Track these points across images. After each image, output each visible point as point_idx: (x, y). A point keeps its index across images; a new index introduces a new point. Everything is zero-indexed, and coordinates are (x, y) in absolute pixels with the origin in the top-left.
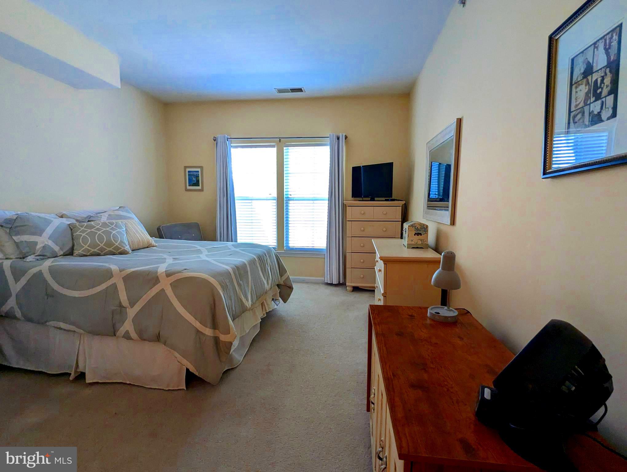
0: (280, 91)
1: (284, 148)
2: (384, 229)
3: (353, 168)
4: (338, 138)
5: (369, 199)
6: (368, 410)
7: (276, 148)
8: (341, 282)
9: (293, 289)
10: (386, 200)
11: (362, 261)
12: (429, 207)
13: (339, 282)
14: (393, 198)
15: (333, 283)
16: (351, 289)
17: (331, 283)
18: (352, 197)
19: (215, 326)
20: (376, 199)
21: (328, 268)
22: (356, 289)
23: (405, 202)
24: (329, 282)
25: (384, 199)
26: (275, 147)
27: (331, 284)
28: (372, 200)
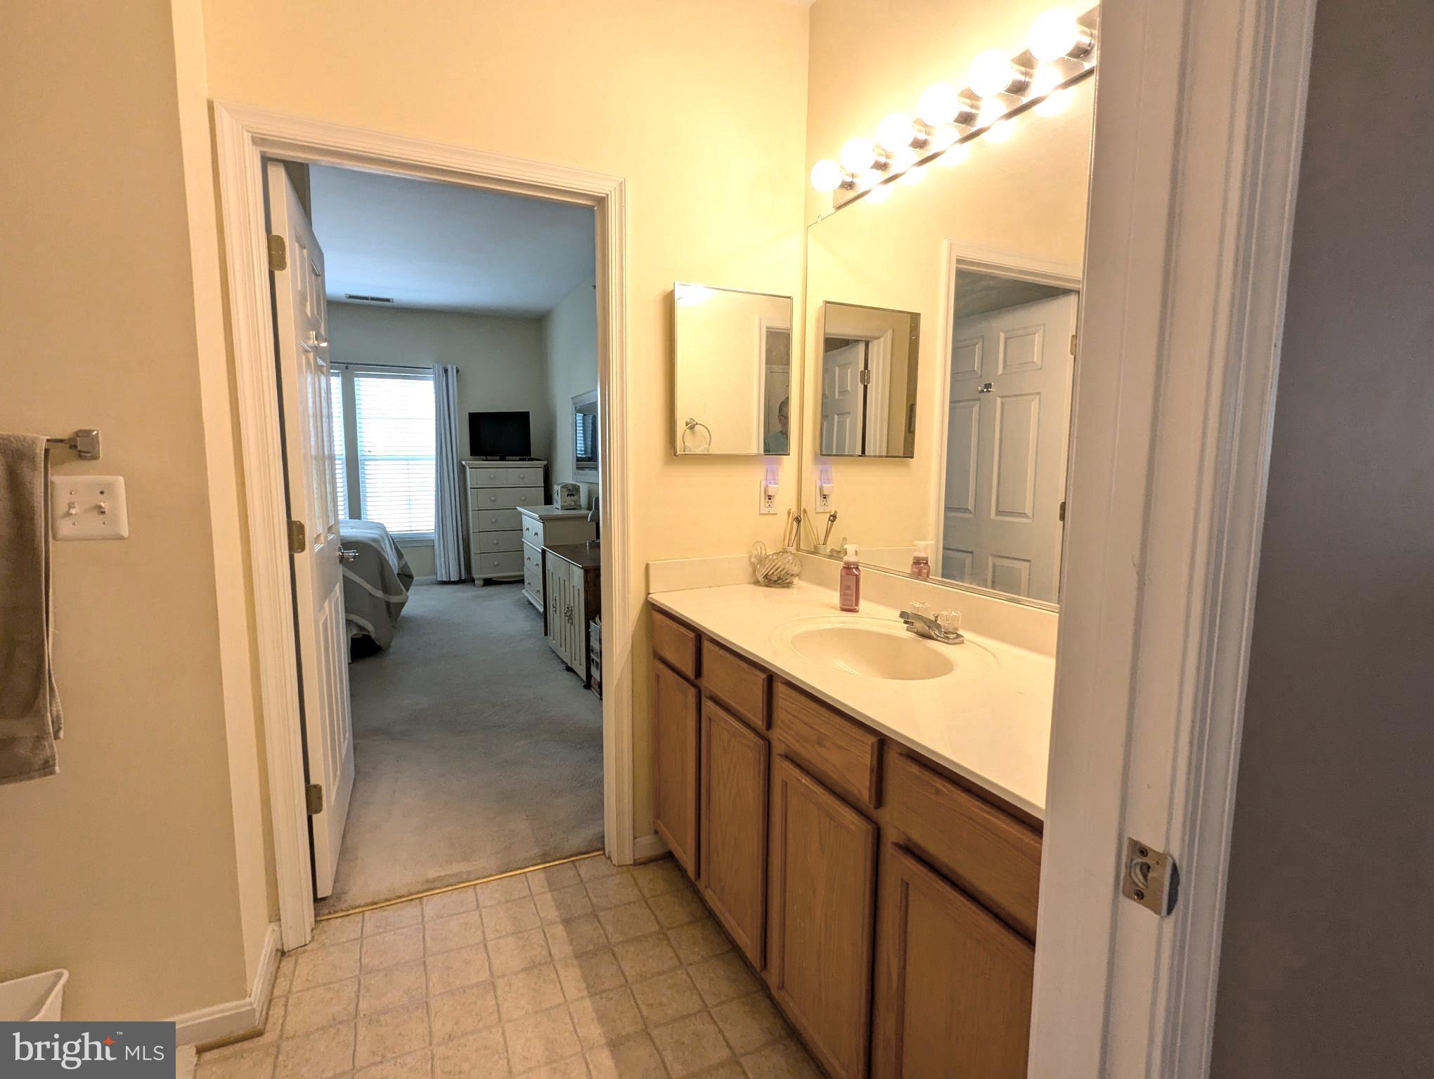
0: (351, 297)
1: (355, 379)
2: (523, 498)
3: (470, 414)
4: (446, 371)
5: (498, 458)
6: (546, 634)
7: (340, 378)
8: (463, 578)
9: (412, 578)
10: (521, 460)
11: (495, 542)
12: (578, 468)
13: (460, 578)
14: (533, 456)
15: (452, 580)
16: (482, 582)
17: (448, 580)
18: (471, 455)
19: (386, 590)
20: (507, 458)
21: (443, 559)
22: (488, 582)
23: (546, 462)
24: (445, 579)
25: (518, 458)
26: (339, 376)
27: (449, 583)
28: (503, 459)
